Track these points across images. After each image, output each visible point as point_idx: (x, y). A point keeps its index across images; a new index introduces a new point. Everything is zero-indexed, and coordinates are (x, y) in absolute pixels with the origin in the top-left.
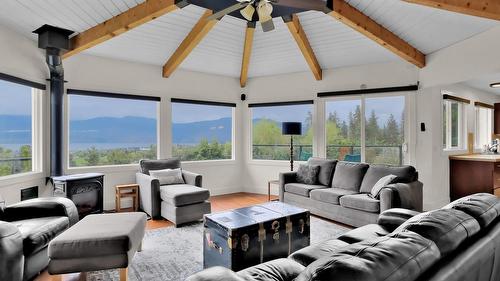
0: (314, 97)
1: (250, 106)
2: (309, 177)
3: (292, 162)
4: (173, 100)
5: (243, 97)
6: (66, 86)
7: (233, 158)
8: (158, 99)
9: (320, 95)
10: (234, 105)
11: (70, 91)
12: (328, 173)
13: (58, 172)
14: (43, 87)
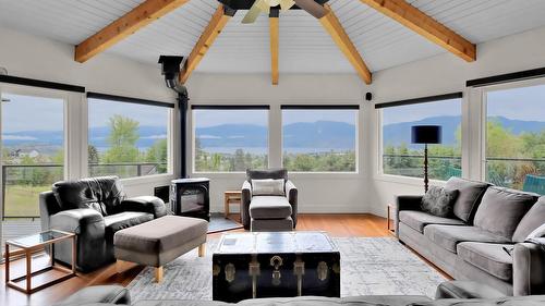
0: (462, 88)
1: (378, 106)
2: (437, 205)
3: (426, 181)
4: (283, 107)
5: (369, 96)
6: (190, 103)
7: (357, 171)
8: (267, 107)
9: (469, 83)
10: (357, 107)
11: (193, 107)
12: (470, 203)
13: (183, 176)
14: (172, 106)
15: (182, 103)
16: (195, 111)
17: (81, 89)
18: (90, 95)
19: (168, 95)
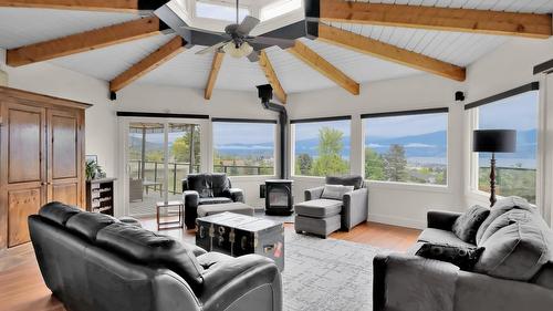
6: (289, 118)
7: (448, 184)
8: (349, 117)
10: (445, 110)
11: (292, 122)
13: (282, 177)
14: (275, 122)
15: (283, 120)
16: (293, 125)
17: (207, 117)
18: (214, 120)
19: (273, 115)
